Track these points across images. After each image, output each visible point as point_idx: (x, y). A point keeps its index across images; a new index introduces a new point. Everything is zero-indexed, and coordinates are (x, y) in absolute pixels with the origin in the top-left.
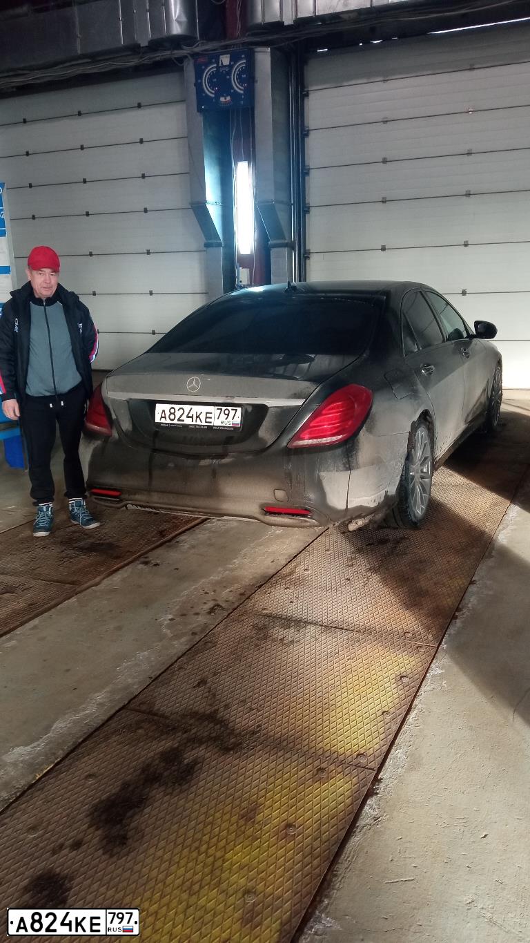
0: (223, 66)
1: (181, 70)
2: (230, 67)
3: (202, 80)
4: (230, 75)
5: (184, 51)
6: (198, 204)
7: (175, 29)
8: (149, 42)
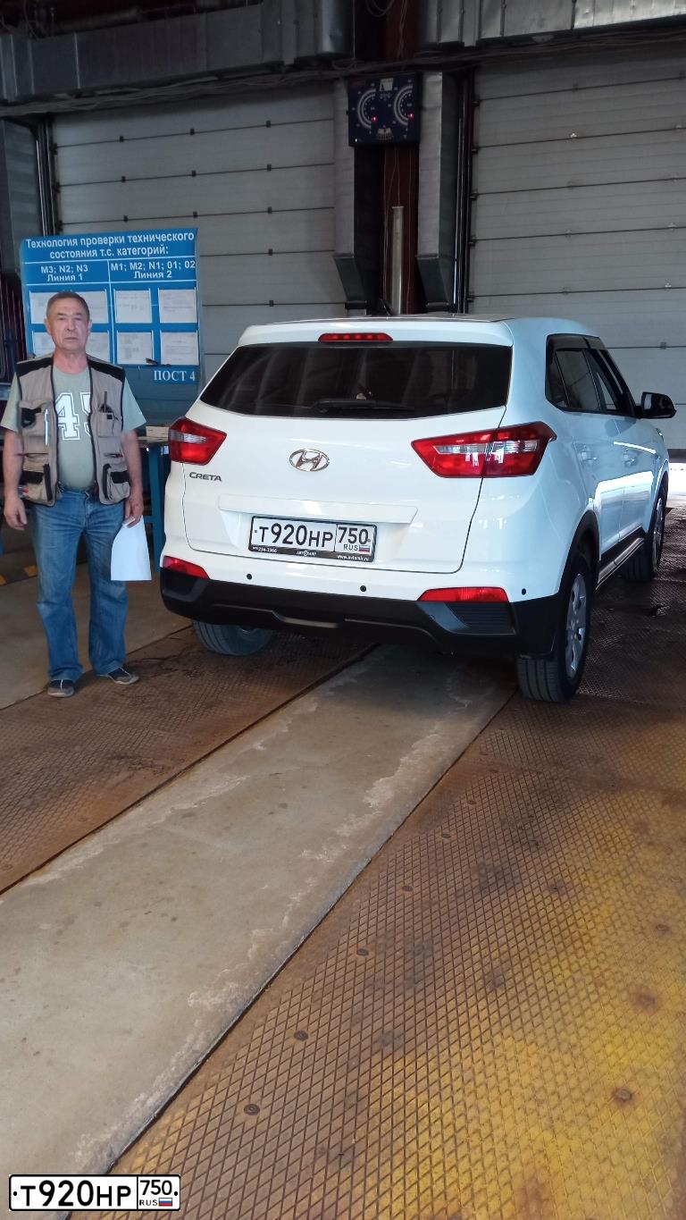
0: (384, 92)
1: (331, 93)
2: (394, 93)
3: (356, 107)
5: (337, 72)
6: (345, 255)
7: (328, 46)
8: (295, 60)
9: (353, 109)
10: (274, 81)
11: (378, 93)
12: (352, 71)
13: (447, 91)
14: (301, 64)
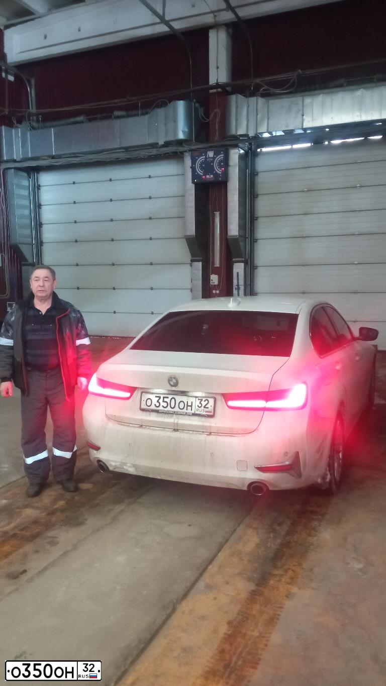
0: (209, 158)
1: (182, 158)
2: (214, 158)
3: (195, 165)
4: (213, 163)
5: (186, 148)
6: (190, 236)
7: (181, 136)
8: (164, 142)
9: (194, 166)
10: (154, 152)
11: (206, 158)
12: (193, 147)
13: (241, 157)
14: (167, 144)
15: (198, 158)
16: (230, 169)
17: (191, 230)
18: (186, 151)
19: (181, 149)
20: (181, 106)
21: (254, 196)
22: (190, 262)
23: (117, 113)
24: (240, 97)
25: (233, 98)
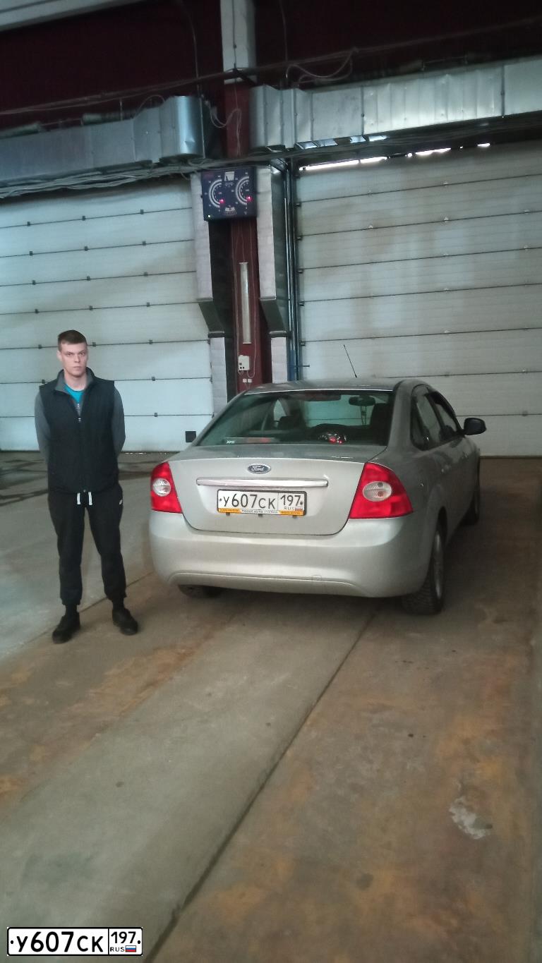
0: (228, 181)
1: (189, 182)
2: (235, 182)
3: (208, 192)
4: (234, 189)
5: (192, 167)
6: (205, 299)
7: (185, 150)
8: (160, 159)
9: (206, 194)
10: (145, 174)
11: (223, 182)
12: (204, 166)
13: (275, 179)
14: (164, 162)
15: (213, 181)
16: (260, 198)
17: (207, 291)
18: (193, 173)
19: (185, 169)
20: (183, 103)
21: (296, 237)
22: (207, 338)
23: (88, 117)
24: (270, 88)
25: (260, 91)
